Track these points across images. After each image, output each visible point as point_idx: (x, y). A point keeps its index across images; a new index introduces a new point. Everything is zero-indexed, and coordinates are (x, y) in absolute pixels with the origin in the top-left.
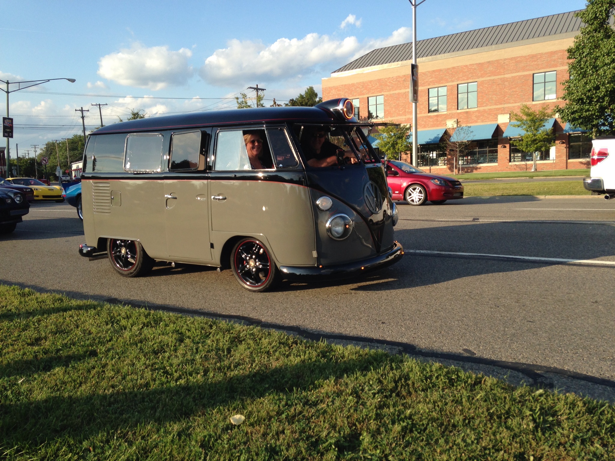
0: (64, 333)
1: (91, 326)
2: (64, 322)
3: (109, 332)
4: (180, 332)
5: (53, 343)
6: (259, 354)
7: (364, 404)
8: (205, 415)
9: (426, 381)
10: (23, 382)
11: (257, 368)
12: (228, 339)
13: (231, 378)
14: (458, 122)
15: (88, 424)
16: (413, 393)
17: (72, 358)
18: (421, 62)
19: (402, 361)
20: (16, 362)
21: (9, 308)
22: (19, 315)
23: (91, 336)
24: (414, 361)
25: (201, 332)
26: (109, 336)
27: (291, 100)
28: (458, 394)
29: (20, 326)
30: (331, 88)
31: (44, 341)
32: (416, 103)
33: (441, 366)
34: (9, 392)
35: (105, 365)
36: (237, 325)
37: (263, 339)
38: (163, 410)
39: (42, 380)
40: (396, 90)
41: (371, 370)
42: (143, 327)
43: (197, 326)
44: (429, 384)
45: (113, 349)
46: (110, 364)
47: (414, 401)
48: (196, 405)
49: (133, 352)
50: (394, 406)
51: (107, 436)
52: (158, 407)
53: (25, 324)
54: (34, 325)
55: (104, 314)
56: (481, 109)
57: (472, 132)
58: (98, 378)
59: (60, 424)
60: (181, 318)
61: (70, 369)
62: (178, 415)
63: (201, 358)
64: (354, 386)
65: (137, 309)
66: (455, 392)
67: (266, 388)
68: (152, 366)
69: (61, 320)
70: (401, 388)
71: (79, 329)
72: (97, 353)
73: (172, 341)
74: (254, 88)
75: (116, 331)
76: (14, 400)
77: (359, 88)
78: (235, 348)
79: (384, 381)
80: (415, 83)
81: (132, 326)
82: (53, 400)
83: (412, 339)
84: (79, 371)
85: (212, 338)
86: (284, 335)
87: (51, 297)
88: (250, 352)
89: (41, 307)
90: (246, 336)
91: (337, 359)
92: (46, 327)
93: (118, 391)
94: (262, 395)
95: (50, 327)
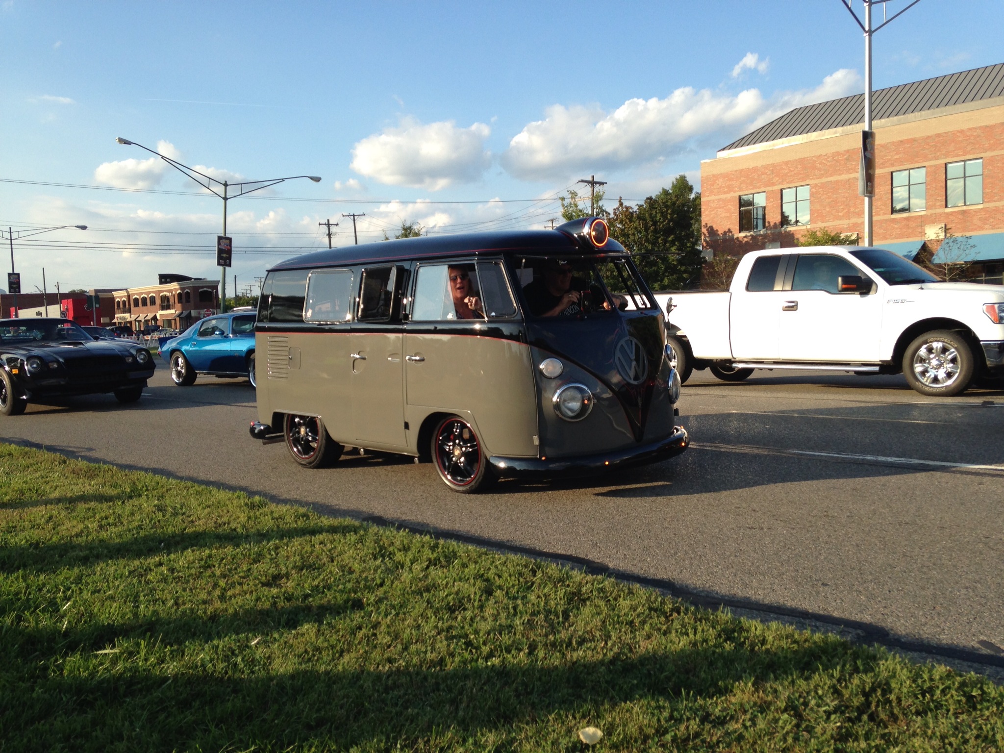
0: (314, 570)
1: (351, 560)
2: (312, 553)
3: (379, 571)
4: (485, 577)
5: (298, 585)
6: (617, 626)
7: (810, 730)
8: (537, 722)
9: (924, 696)
10: (258, 643)
11: (616, 650)
12: (562, 595)
13: (574, 663)
14: (946, 230)
15: (356, 719)
16: (901, 717)
17: (327, 610)
18: (878, 128)
19: (874, 658)
20: (247, 612)
21: (233, 525)
22: (247, 538)
23: (354, 576)
24: (898, 659)
25: (519, 580)
26: (380, 578)
27: (648, 199)
28: (986, 725)
29: (250, 555)
30: (716, 177)
31: (284, 580)
32: (870, 198)
33: (950, 672)
34: (239, 659)
35: (376, 625)
36: (575, 573)
37: (621, 599)
38: (468, 706)
39: (286, 643)
40: (831, 175)
41: (818, 669)
42: (428, 567)
43: (512, 569)
44: (928, 703)
45: (386, 598)
46: (383, 622)
47: (905, 732)
48: (520, 703)
49: (418, 606)
50: (867, 737)
51: (386, 742)
52: (461, 701)
53: (257, 552)
54: (270, 554)
55: (369, 543)
56: (991, 205)
57: (974, 246)
58: (368, 644)
59: (315, 716)
60: (486, 554)
61: (324, 627)
62: (493, 717)
63: (523, 624)
64: (789, 697)
65: (418, 536)
66: (980, 721)
67: (633, 685)
68: (448, 632)
69: (308, 548)
70: (877, 706)
71: (335, 563)
72: (363, 604)
73: (475, 593)
74: (588, 182)
75: (388, 571)
76: (247, 671)
77: (766, 174)
78: (575, 611)
79: (844, 691)
80: (869, 164)
81: (412, 564)
82: (303, 676)
83: (879, 616)
84: (339, 631)
85: (536, 591)
86: (656, 595)
87: (292, 511)
88: (601, 620)
89: (278, 527)
90: (592, 592)
91: (753, 646)
92: (288, 558)
93: (398, 669)
94: (628, 697)
95: (292, 559)
